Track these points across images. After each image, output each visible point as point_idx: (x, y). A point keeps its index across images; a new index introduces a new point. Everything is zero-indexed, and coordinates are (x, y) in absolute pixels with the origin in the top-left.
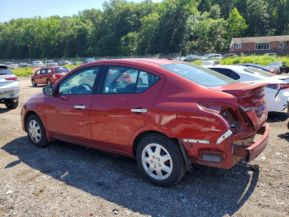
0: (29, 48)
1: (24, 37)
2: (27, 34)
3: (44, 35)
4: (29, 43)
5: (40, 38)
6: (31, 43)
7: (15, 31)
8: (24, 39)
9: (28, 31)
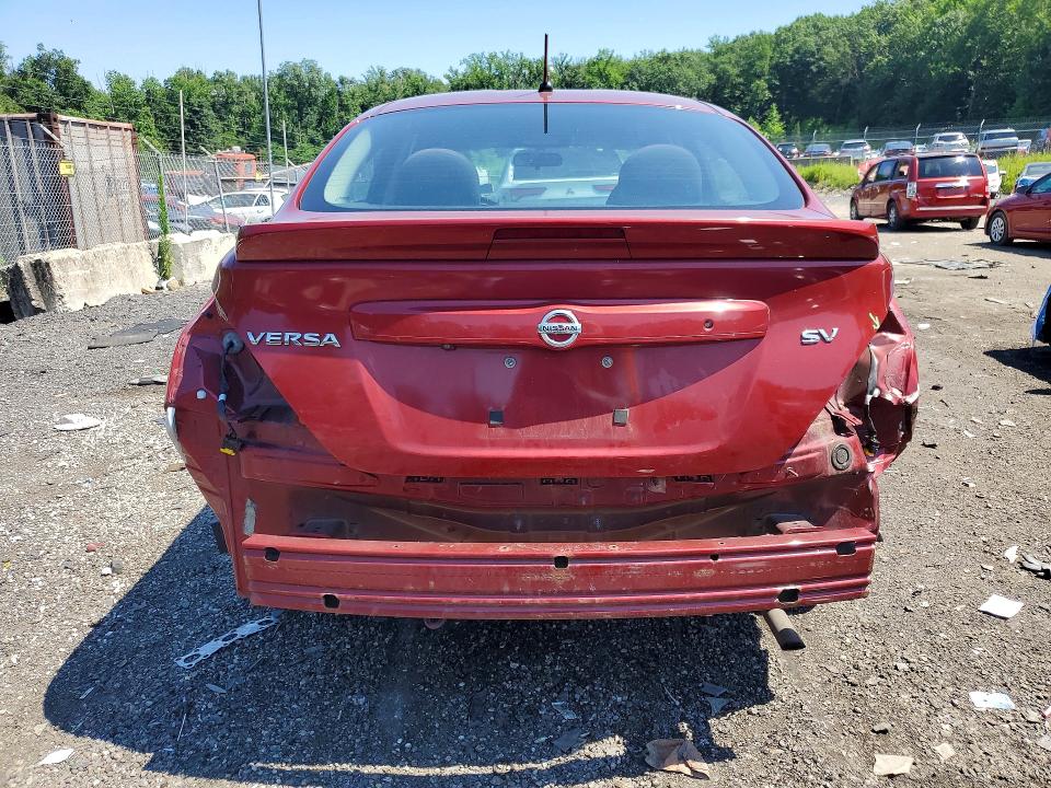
0: (970, 83)
1: (963, 41)
2: (976, 28)
3: (1042, 24)
4: (976, 66)
5: (1024, 39)
6: (984, 63)
7: (935, 25)
8: (960, 53)
9: (984, 15)
